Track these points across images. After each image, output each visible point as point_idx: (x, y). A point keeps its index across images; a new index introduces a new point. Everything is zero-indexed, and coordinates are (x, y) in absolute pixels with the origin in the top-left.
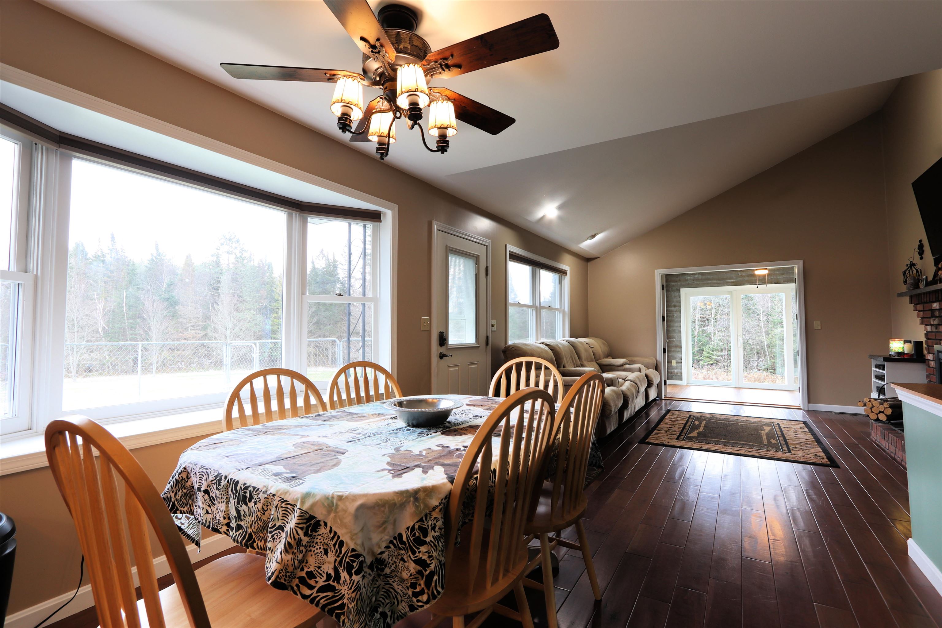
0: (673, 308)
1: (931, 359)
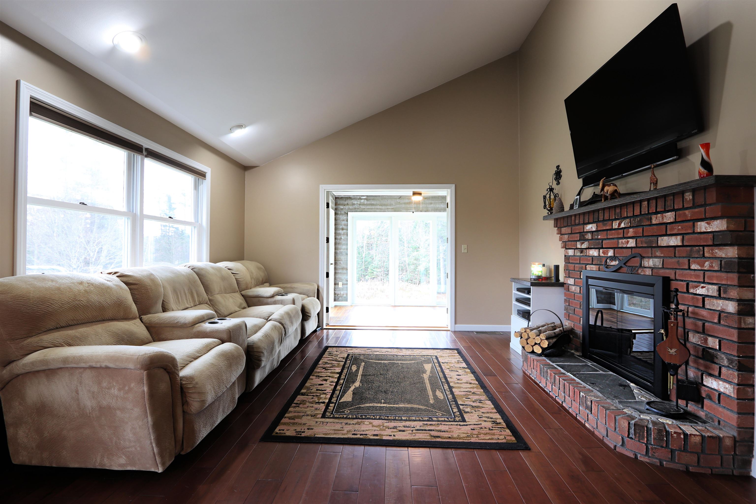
0: (341, 231)
1: (572, 284)
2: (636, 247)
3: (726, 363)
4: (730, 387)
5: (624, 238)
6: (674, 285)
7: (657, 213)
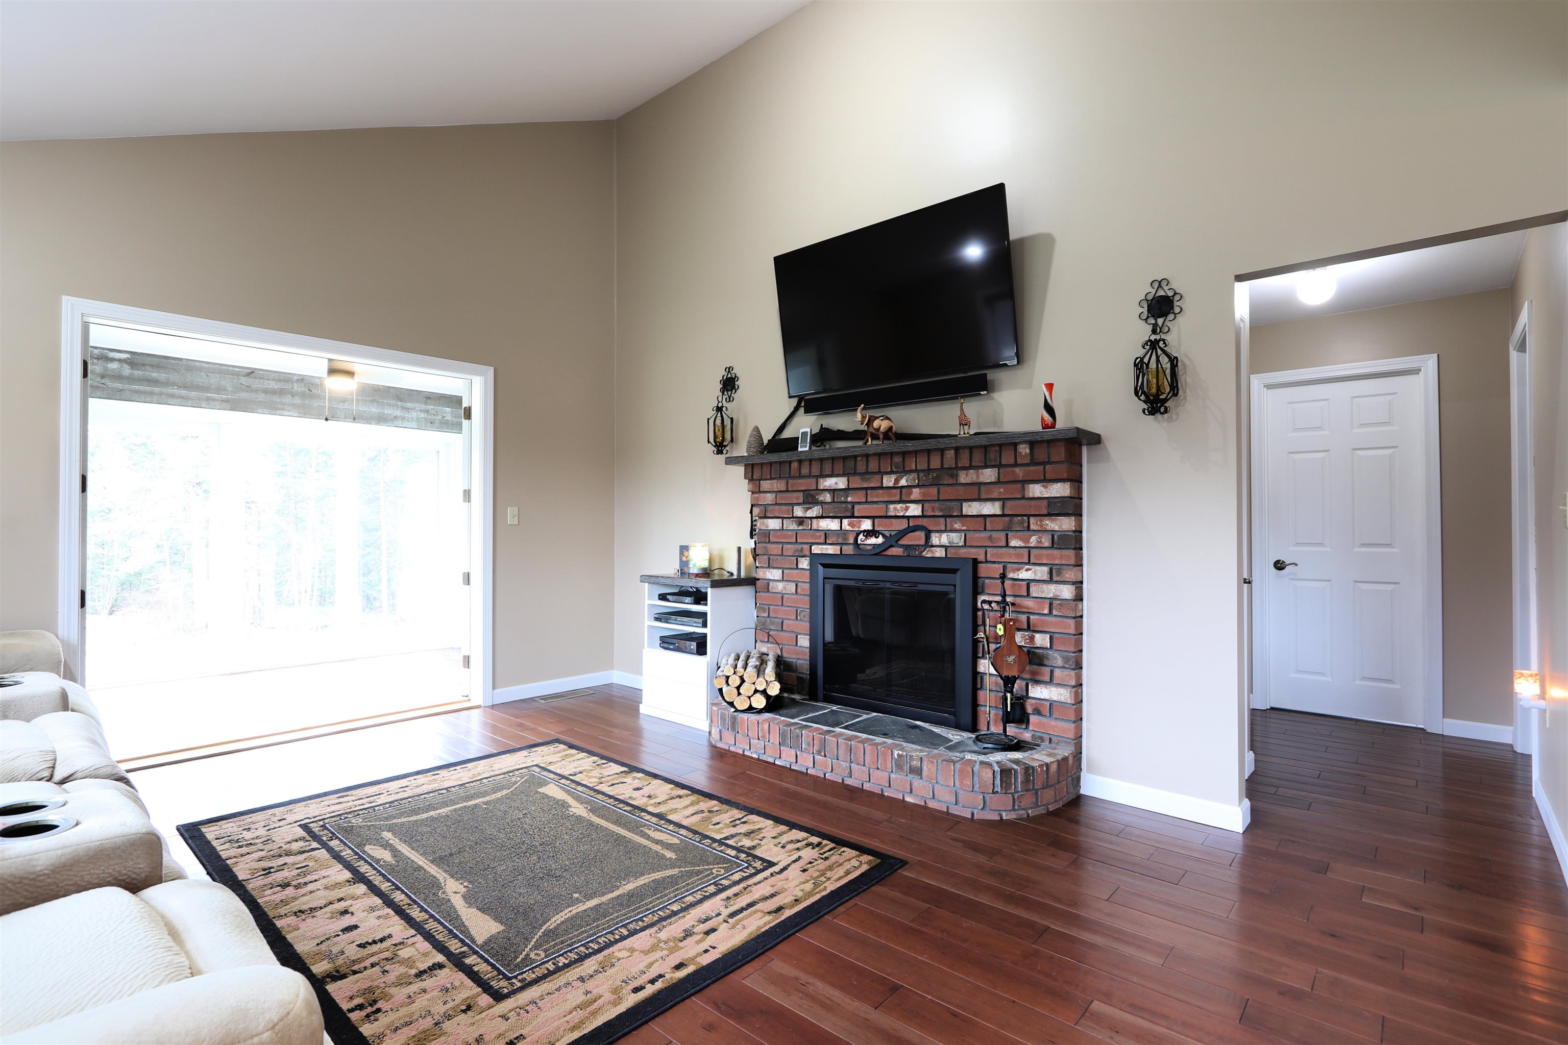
1: (777, 578)
2: (923, 516)
3: (1060, 662)
4: (1066, 692)
5: (901, 501)
6: (983, 570)
7: (971, 467)
